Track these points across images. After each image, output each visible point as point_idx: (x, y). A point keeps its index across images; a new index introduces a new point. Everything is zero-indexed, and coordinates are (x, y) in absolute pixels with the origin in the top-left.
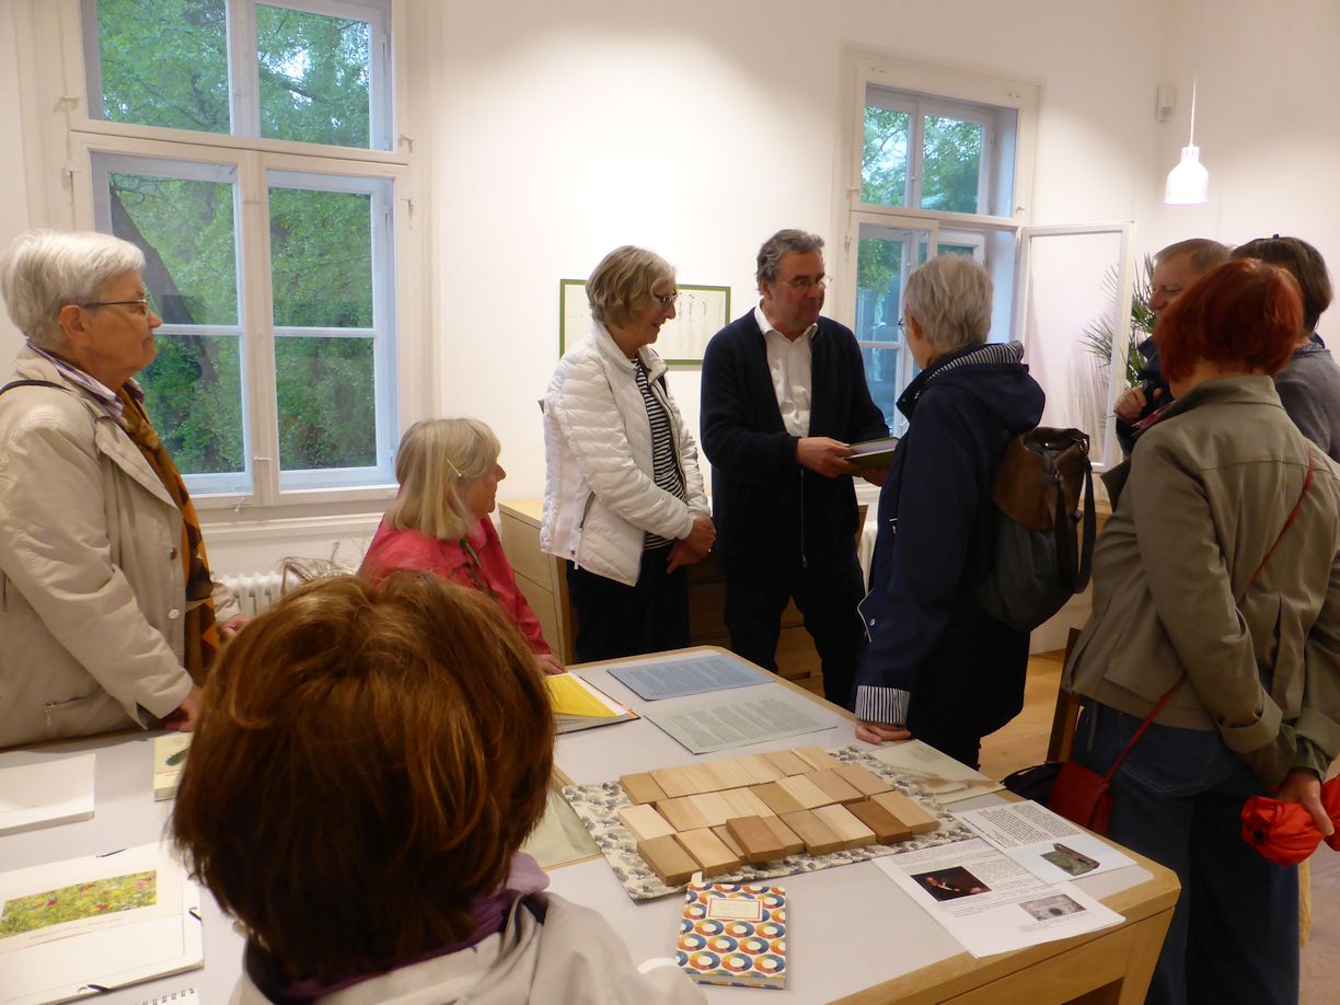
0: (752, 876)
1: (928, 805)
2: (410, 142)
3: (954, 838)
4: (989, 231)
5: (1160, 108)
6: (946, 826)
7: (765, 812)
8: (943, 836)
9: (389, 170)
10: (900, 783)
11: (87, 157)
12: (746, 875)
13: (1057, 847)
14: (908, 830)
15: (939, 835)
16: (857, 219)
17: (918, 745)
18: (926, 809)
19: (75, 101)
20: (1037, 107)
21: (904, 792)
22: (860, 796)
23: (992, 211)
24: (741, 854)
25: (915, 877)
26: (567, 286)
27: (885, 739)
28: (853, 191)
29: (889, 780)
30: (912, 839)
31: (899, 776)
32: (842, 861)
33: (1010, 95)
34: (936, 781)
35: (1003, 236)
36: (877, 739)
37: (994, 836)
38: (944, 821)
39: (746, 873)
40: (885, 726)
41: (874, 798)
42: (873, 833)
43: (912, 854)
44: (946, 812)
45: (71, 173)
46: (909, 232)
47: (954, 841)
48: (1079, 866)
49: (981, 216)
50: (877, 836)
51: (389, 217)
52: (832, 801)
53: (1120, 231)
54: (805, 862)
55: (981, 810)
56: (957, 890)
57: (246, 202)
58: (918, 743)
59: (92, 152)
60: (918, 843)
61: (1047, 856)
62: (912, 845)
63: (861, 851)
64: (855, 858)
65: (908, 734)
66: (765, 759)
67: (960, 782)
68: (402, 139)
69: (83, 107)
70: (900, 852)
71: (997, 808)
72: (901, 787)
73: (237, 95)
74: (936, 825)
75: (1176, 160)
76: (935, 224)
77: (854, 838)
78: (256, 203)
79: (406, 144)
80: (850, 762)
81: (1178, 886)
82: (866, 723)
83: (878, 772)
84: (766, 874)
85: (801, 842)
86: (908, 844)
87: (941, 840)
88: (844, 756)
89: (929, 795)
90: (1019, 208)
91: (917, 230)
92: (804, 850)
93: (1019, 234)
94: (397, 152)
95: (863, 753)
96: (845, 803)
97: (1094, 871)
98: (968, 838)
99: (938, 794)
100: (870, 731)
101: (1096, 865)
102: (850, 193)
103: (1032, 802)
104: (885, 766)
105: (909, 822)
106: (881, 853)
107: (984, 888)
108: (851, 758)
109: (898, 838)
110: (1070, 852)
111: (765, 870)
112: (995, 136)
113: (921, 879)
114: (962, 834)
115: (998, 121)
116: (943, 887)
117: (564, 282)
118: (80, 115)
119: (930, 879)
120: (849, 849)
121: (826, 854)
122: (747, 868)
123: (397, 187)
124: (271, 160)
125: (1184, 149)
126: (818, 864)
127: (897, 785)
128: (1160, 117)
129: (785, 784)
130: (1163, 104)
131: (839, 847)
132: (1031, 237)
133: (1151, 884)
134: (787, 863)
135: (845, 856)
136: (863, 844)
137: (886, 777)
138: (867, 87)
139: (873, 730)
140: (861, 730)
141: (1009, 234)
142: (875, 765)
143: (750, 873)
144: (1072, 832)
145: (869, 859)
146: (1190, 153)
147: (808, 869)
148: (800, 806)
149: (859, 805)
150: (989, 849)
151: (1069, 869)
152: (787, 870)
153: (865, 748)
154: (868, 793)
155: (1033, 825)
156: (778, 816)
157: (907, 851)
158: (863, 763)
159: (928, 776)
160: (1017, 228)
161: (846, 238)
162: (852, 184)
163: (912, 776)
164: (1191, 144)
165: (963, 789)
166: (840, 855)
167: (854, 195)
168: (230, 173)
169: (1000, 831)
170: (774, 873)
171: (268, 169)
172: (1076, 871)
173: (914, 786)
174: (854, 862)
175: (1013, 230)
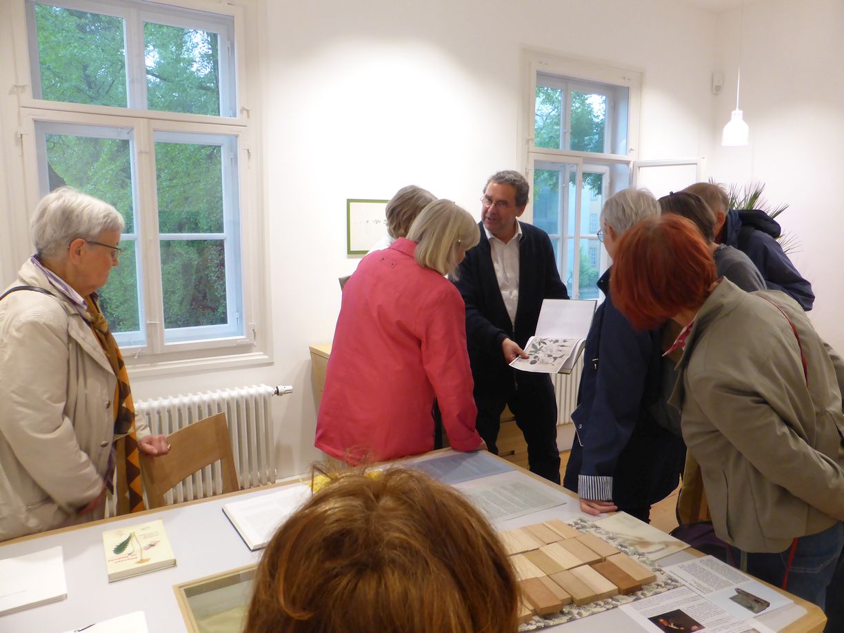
0: (542, 624)
1: (644, 562)
2: (248, 111)
3: (668, 587)
4: (612, 164)
5: (714, 87)
6: (661, 578)
7: (540, 574)
8: (661, 586)
9: (234, 130)
10: (621, 546)
11: (32, 125)
12: (539, 624)
13: (738, 590)
14: (637, 584)
15: (658, 585)
16: (533, 157)
17: (623, 515)
18: (644, 565)
19: (23, 87)
20: (640, 85)
21: (626, 553)
22: (598, 558)
23: (613, 151)
24: (531, 608)
25: (652, 619)
26: (351, 204)
27: (602, 512)
28: (529, 140)
29: (614, 544)
30: (641, 589)
31: (620, 540)
32: (598, 609)
33: (624, 78)
34: (644, 543)
35: (621, 167)
36: (597, 512)
37: (695, 585)
38: (657, 574)
39: (537, 622)
40: (600, 502)
41: (609, 558)
42: (616, 588)
43: (644, 600)
44: (657, 567)
45: (21, 135)
46: (564, 165)
47: (669, 590)
48: (757, 606)
49: (607, 154)
50: (619, 589)
51: (234, 160)
52: (581, 563)
53: (696, 164)
54: (575, 611)
55: (680, 564)
56: (682, 628)
57: (140, 153)
58: (623, 514)
59: (35, 121)
60: (645, 592)
61: (733, 599)
62: (642, 594)
63: (610, 600)
64: (608, 606)
65: (616, 507)
66: (527, 530)
67: (660, 543)
68: (243, 109)
69: (29, 90)
70: (636, 600)
71: (690, 562)
72: (623, 549)
73: (132, 82)
74: (654, 579)
75: (728, 118)
76: (580, 161)
77: (605, 591)
78: (146, 153)
79: (245, 112)
80: (583, 530)
81: (825, 619)
82: (588, 501)
83: (604, 537)
84: (551, 623)
85: (569, 596)
86: (639, 593)
87: (660, 589)
88: (580, 526)
89: (641, 555)
90: (631, 149)
91: (569, 164)
92: (571, 602)
93: (631, 165)
94: (240, 118)
95: (590, 523)
96: (591, 564)
97: (768, 609)
98: (677, 587)
99: (648, 553)
100: (589, 505)
101: (768, 605)
102: (528, 141)
103: (711, 557)
104: (607, 533)
105: (638, 577)
106: (624, 602)
107: (700, 627)
108: (583, 527)
109: (632, 590)
110: (747, 595)
111: (550, 619)
112: (615, 105)
113: (655, 620)
114: (672, 583)
115: (617, 95)
116: (672, 626)
117: (349, 201)
118: (27, 97)
119: (662, 620)
120: (602, 600)
121: (587, 604)
122: (537, 618)
123: (240, 141)
124: (157, 124)
125: (733, 112)
126: (584, 613)
127: (620, 547)
128: (714, 92)
129: (545, 549)
130: (716, 83)
131: (595, 599)
132: (639, 167)
133: (806, 617)
134: (562, 613)
135: (600, 605)
136: (610, 595)
137: (610, 541)
138: (537, 74)
139: (592, 505)
140: (585, 506)
141: (625, 166)
142: (600, 533)
143: (540, 622)
144: (744, 579)
145: (616, 607)
146: (737, 114)
147: (578, 617)
148: (560, 566)
149: (599, 564)
150: (694, 594)
151: (751, 608)
152: (565, 619)
153: (591, 520)
154: (604, 556)
155: (718, 575)
156: (548, 576)
157: (639, 599)
158: (592, 530)
159: (637, 540)
160: (630, 162)
161: (526, 169)
162: (529, 136)
163: (628, 540)
164: (737, 109)
165: (663, 548)
166: (597, 604)
167: (531, 142)
168: (128, 133)
169: (698, 581)
170: (556, 621)
171: (154, 131)
172: (756, 609)
173: (632, 548)
174: (608, 609)
175: (628, 163)
